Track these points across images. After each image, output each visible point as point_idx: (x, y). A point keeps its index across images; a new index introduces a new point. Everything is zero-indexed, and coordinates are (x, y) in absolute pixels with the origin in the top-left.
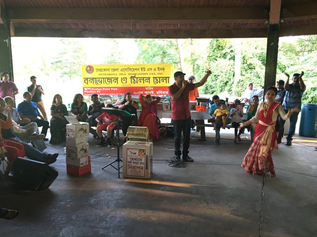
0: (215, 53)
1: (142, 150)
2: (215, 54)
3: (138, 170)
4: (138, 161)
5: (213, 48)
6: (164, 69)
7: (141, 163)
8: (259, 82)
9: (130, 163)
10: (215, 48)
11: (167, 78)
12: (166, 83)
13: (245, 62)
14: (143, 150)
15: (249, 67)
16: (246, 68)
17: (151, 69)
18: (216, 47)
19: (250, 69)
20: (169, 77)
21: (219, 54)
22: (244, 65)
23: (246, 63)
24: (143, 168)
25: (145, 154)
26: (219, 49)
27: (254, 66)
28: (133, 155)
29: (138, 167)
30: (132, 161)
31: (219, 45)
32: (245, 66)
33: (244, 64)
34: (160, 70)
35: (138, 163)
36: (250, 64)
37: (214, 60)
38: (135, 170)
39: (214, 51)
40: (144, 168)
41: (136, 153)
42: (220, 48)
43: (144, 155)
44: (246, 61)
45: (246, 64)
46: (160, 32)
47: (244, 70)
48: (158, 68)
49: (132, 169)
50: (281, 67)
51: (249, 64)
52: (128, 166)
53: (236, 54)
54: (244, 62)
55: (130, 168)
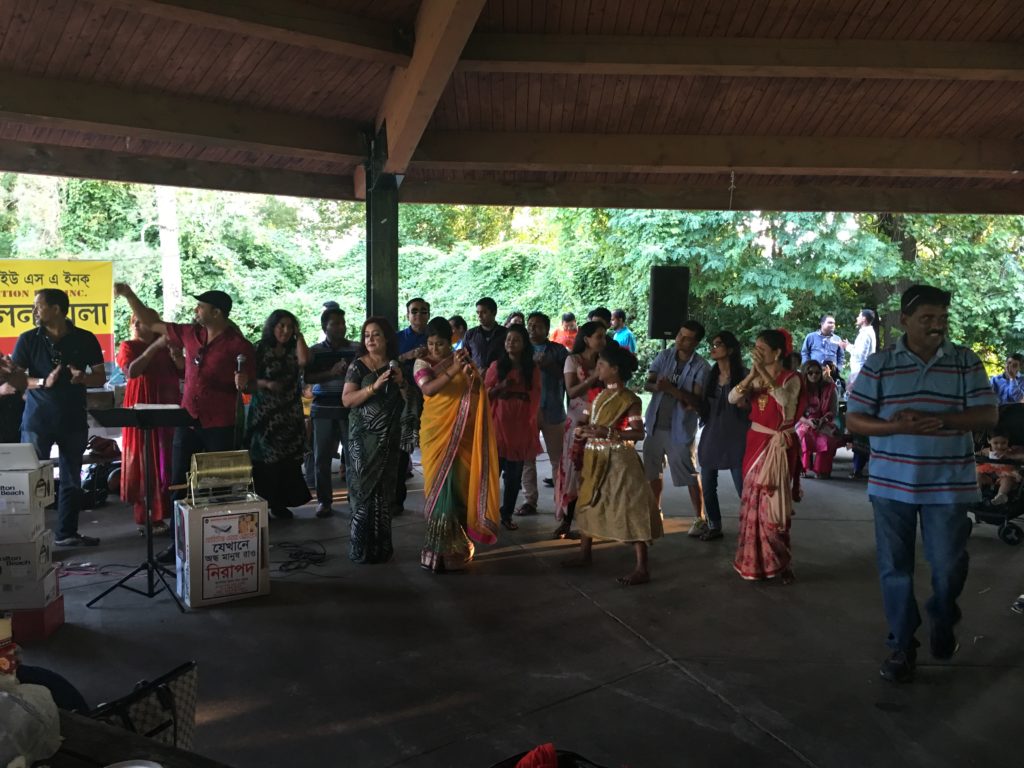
0: (79, 217)
1: (247, 514)
2: (78, 223)
3: (237, 575)
4: (238, 551)
5: (70, 200)
6: (85, 278)
7: (246, 554)
8: (243, 315)
9: (213, 561)
10: (77, 203)
11: (100, 309)
12: (97, 322)
13: (191, 254)
14: (252, 515)
15: (203, 269)
16: (195, 271)
17: (40, 277)
18: (82, 198)
19: (207, 274)
20: (107, 305)
21: (95, 222)
22: (188, 262)
23: (194, 257)
24: (252, 568)
25: (257, 525)
26: (91, 206)
27: (219, 268)
28: (222, 534)
29: (238, 568)
30: (221, 552)
31: (92, 192)
32: (193, 267)
33: (187, 258)
34: (74, 280)
35: (238, 555)
36: (209, 260)
37: (76, 242)
38: (230, 579)
39: (73, 211)
40: (255, 566)
41: (230, 528)
42: (93, 203)
43: (256, 529)
44: (195, 250)
45: (196, 261)
46: (33, 152)
47: (191, 276)
48: (67, 275)
49: (221, 575)
50: (291, 270)
51: (203, 260)
52: (208, 570)
53: (163, 227)
54: (186, 252)
55: (213, 574)
